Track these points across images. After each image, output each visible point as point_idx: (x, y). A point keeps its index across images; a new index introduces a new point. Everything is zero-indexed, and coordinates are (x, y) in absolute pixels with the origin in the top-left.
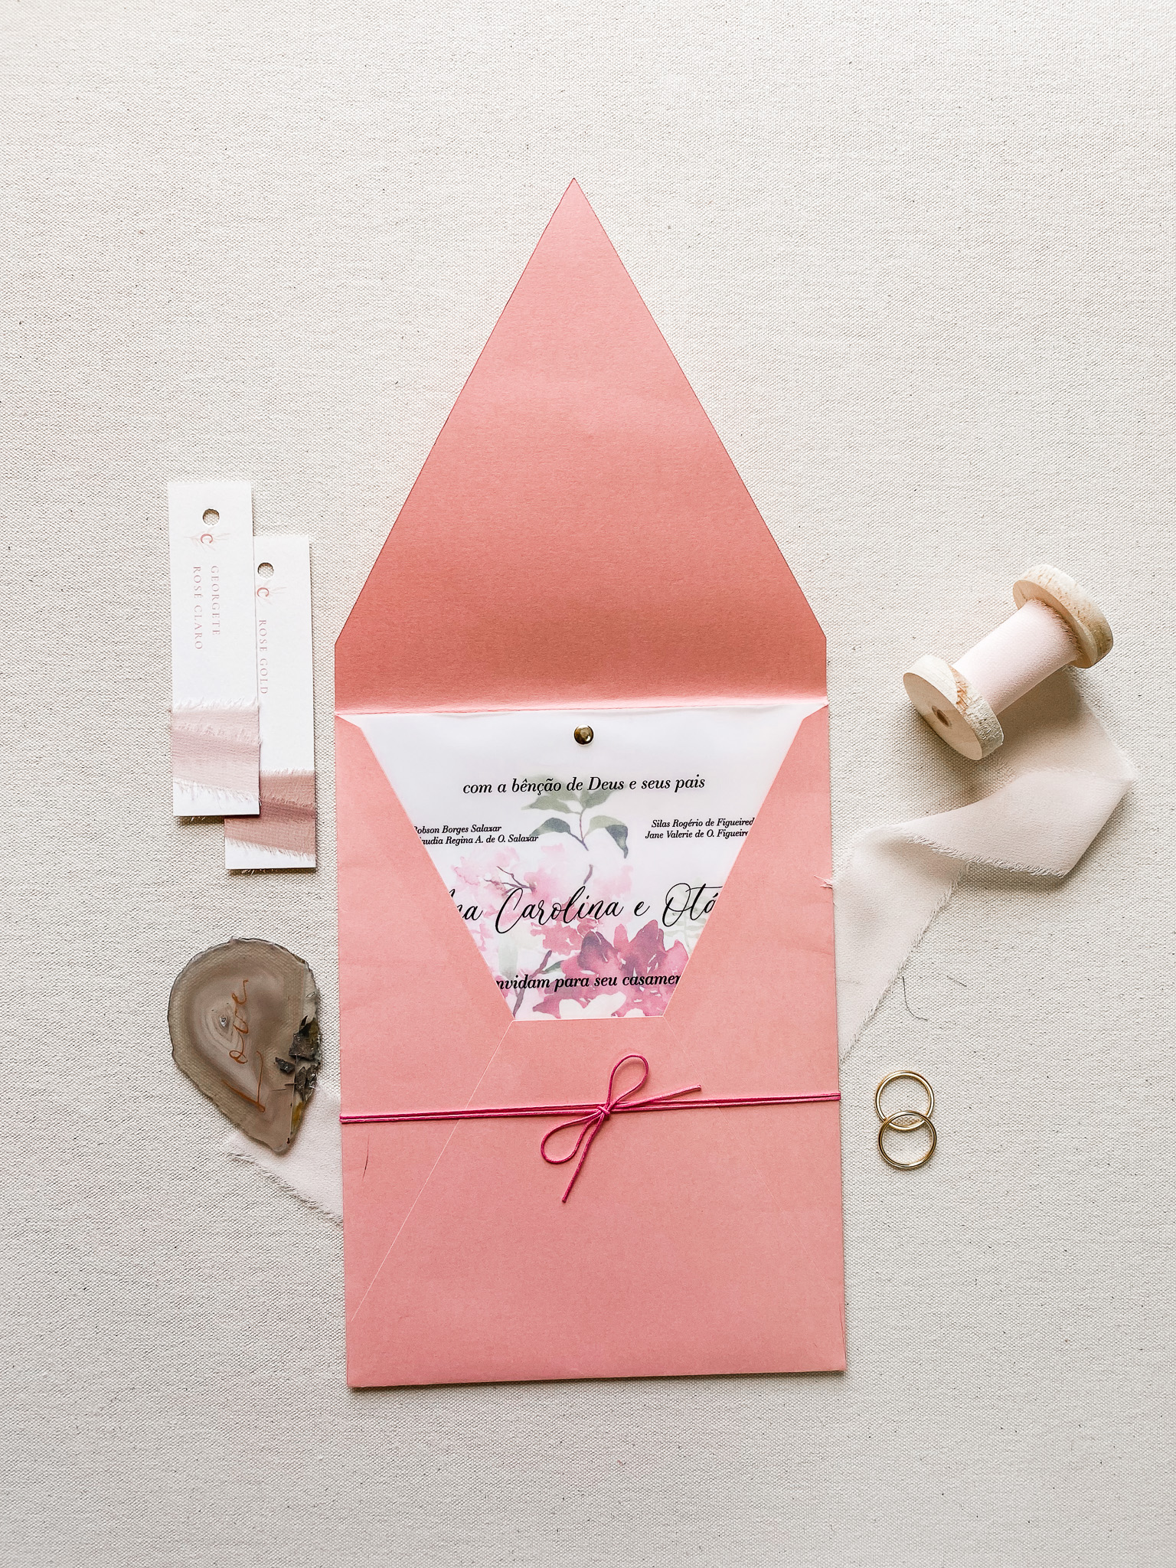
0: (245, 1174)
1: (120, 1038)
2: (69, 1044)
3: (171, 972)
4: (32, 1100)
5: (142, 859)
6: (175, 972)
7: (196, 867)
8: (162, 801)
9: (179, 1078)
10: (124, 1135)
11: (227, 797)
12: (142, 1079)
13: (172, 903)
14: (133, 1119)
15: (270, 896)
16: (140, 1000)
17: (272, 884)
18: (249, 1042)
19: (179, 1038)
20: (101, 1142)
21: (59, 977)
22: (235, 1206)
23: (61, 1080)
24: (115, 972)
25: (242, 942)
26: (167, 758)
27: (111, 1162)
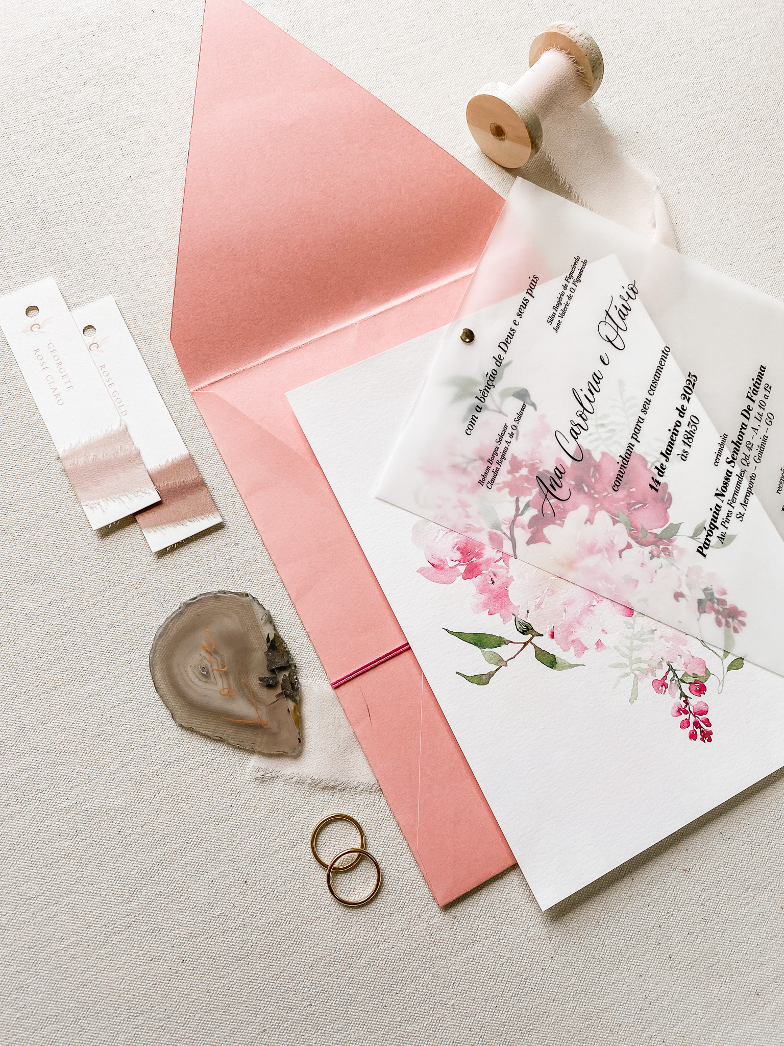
0: (276, 789)
1: (123, 728)
2: (82, 754)
3: (143, 655)
4: (69, 817)
5: (82, 578)
6: (146, 653)
7: (128, 565)
8: (80, 527)
9: (187, 737)
10: (160, 808)
11: (130, 499)
12: (155, 753)
13: (121, 601)
14: (162, 790)
15: (197, 560)
16: (127, 689)
17: (195, 550)
18: (231, 677)
19: (172, 703)
20: (143, 824)
21: (51, 703)
22: (280, 821)
23: (87, 788)
24: (97, 676)
25: (189, 604)
26: (69, 494)
27: (159, 836)
